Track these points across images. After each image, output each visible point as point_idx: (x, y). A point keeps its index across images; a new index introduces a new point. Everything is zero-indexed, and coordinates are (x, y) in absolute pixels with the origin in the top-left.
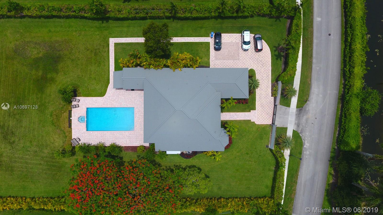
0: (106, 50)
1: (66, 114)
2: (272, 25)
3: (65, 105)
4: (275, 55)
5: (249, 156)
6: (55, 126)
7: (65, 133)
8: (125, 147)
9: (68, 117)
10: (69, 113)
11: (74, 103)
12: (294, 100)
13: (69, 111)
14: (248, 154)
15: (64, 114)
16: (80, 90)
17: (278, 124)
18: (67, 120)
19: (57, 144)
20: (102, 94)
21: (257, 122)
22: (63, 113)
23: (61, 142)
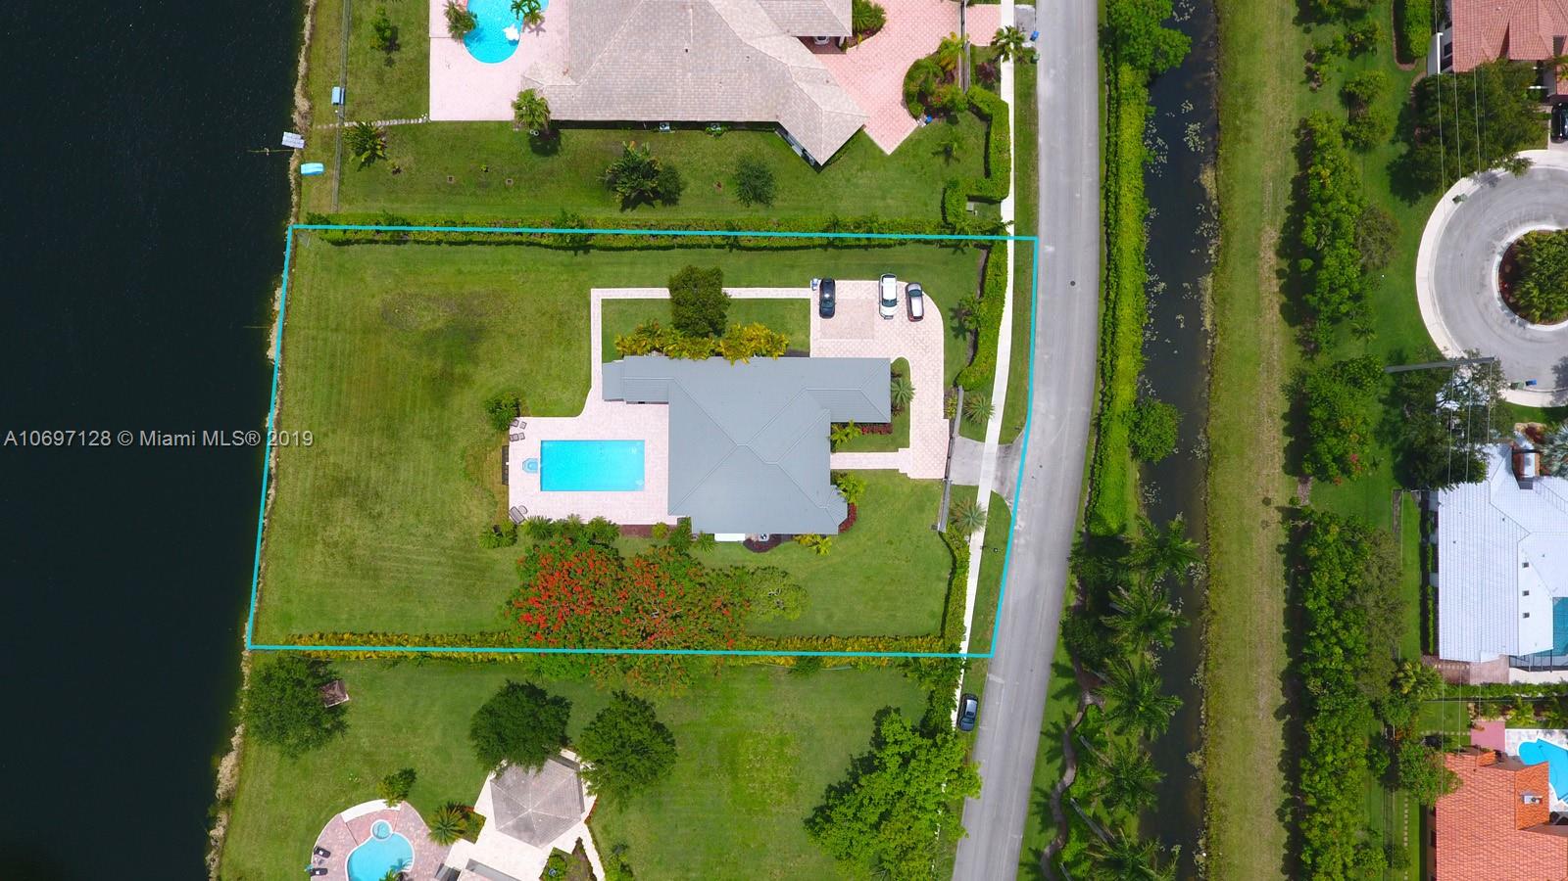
0: (585, 313)
1: (497, 455)
2: (946, 263)
3: (493, 435)
4: (953, 329)
5: (893, 547)
6: (471, 480)
7: (493, 497)
8: (625, 526)
9: (500, 459)
10: (503, 451)
11: (513, 431)
12: (994, 427)
13: (503, 447)
14: (892, 543)
15: (493, 453)
16: (528, 402)
17: (956, 479)
18: (498, 468)
19: (476, 520)
20: (575, 411)
21: (914, 474)
22: (490, 451)
23: (485, 513)
